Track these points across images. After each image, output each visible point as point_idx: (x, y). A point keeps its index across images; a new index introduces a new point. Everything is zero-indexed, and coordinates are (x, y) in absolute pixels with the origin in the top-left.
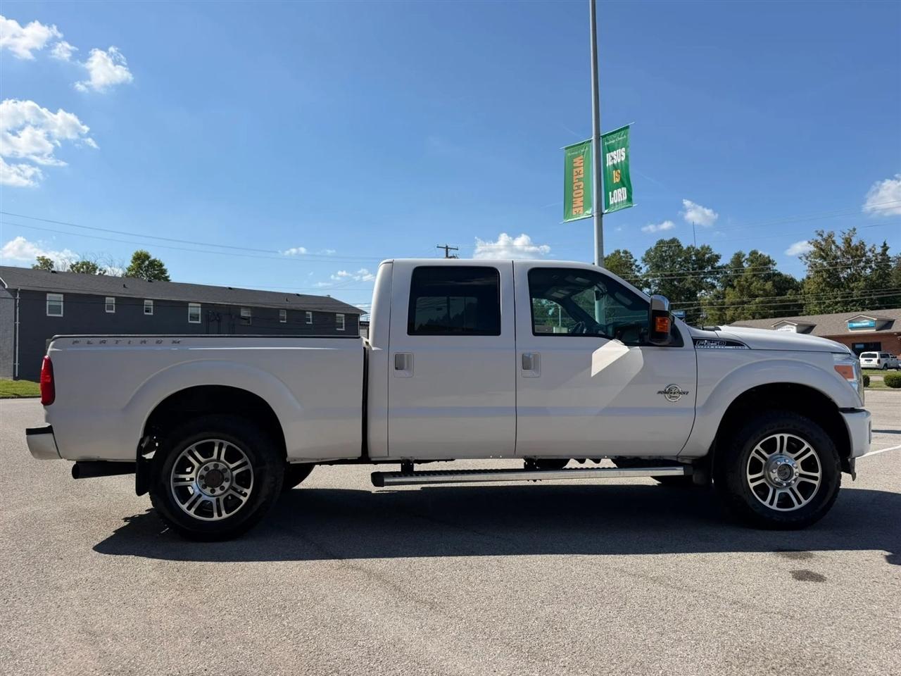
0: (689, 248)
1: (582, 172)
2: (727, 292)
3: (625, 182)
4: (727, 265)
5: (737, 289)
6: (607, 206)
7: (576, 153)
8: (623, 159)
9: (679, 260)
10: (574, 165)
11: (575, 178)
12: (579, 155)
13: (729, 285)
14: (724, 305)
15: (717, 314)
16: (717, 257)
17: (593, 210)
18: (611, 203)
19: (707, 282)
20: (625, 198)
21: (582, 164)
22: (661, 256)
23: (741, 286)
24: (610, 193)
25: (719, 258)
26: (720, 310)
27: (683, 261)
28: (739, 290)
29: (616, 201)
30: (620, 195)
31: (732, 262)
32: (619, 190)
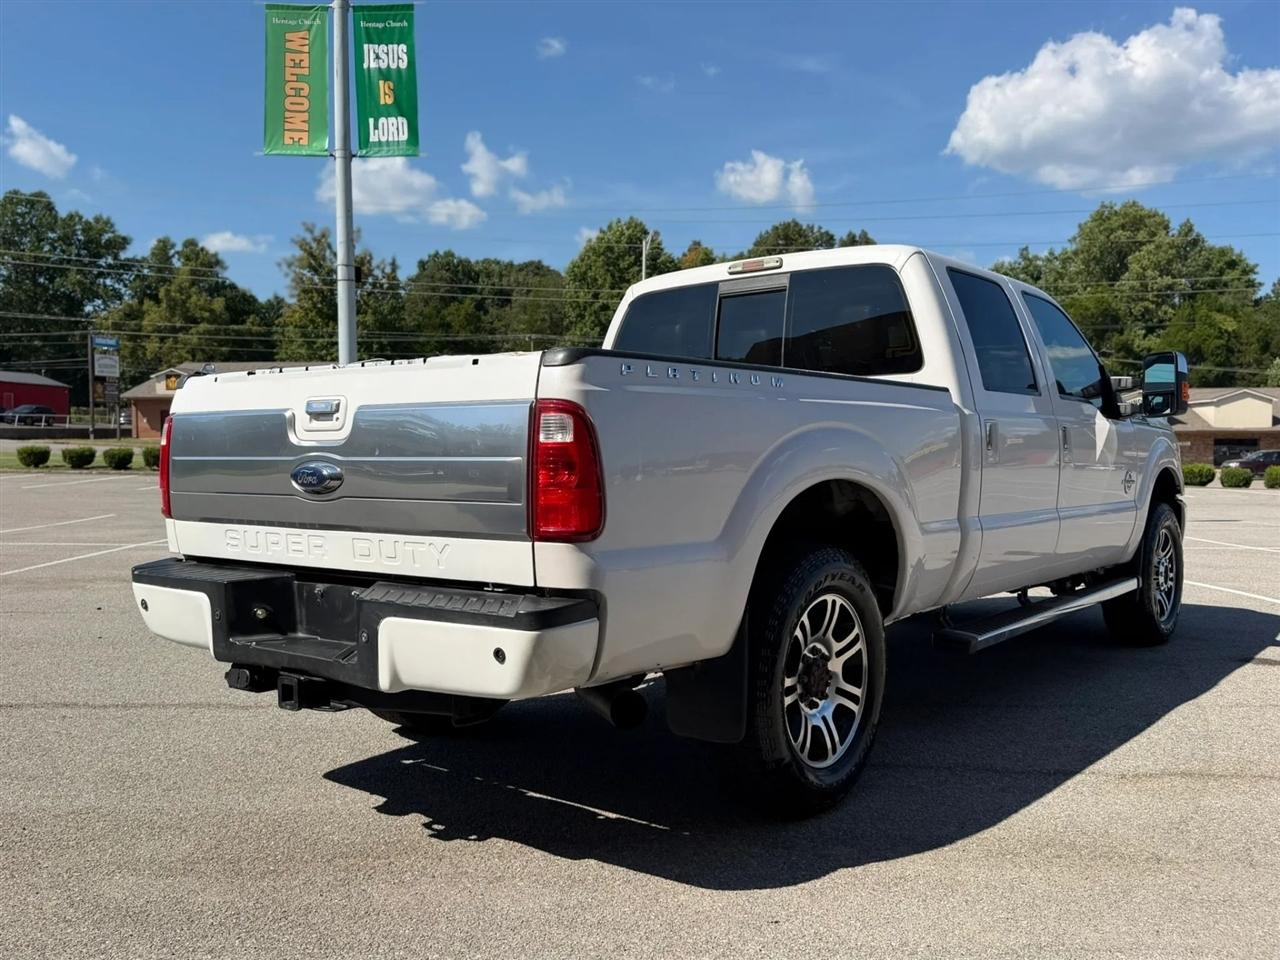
0: (71, 217)
1: (305, 63)
2: (145, 307)
3: (406, 107)
4: (144, 259)
5: (164, 305)
6: (365, 142)
7: (293, 23)
8: (404, 65)
9: (51, 235)
10: (288, 45)
11: (288, 71)
12: (297, 29)
13: (145, 295)
14: (140, 330)
15: (126, 346)
16: (124, 242)
17: (332, 143)
18: (373, 138)
19: (105, 286)
20: (404, 137)
21: (306, 49)
22: (14, 223)
23: (170, 299)
24: (371, 121)
25: (128, 244)
26: (132, 338)
27: (59, 238)
28: (169, 306)
29: (384, 139)
30: (393, 129)
31: (153, 254)
32: (392, 120)
